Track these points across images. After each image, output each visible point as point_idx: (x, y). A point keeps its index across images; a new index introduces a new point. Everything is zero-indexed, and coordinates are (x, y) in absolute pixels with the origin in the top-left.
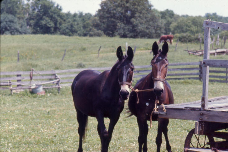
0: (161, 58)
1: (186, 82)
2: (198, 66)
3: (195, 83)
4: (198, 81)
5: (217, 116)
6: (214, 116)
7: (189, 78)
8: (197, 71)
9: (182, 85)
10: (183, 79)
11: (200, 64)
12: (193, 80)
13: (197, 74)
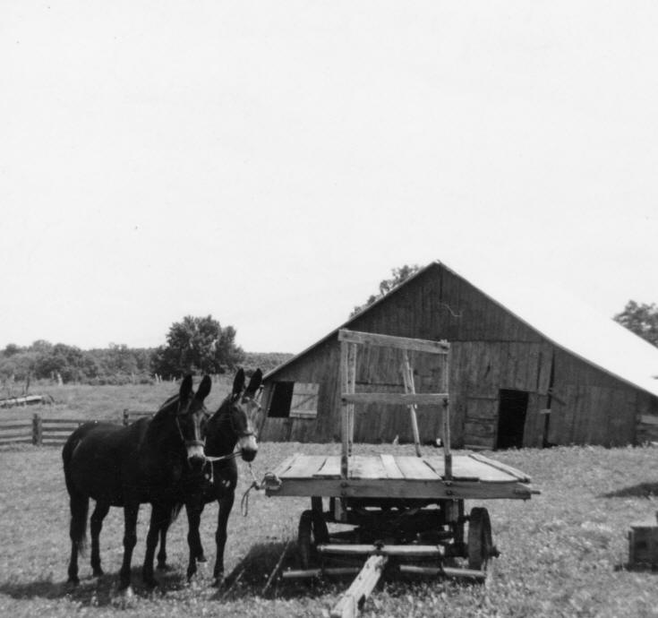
0: (248, 398)
1: (13, 449)
2: (30, 422)
3: (29, 450)
4: (31, 445)
5: (372, 487)
6: (366, 487)
7: (18, 442)
8: (30, 430)
9: (7, 454)
10: (7, 443)
11: (33, 418)
12: (23, 444)
13: (30, 434)
